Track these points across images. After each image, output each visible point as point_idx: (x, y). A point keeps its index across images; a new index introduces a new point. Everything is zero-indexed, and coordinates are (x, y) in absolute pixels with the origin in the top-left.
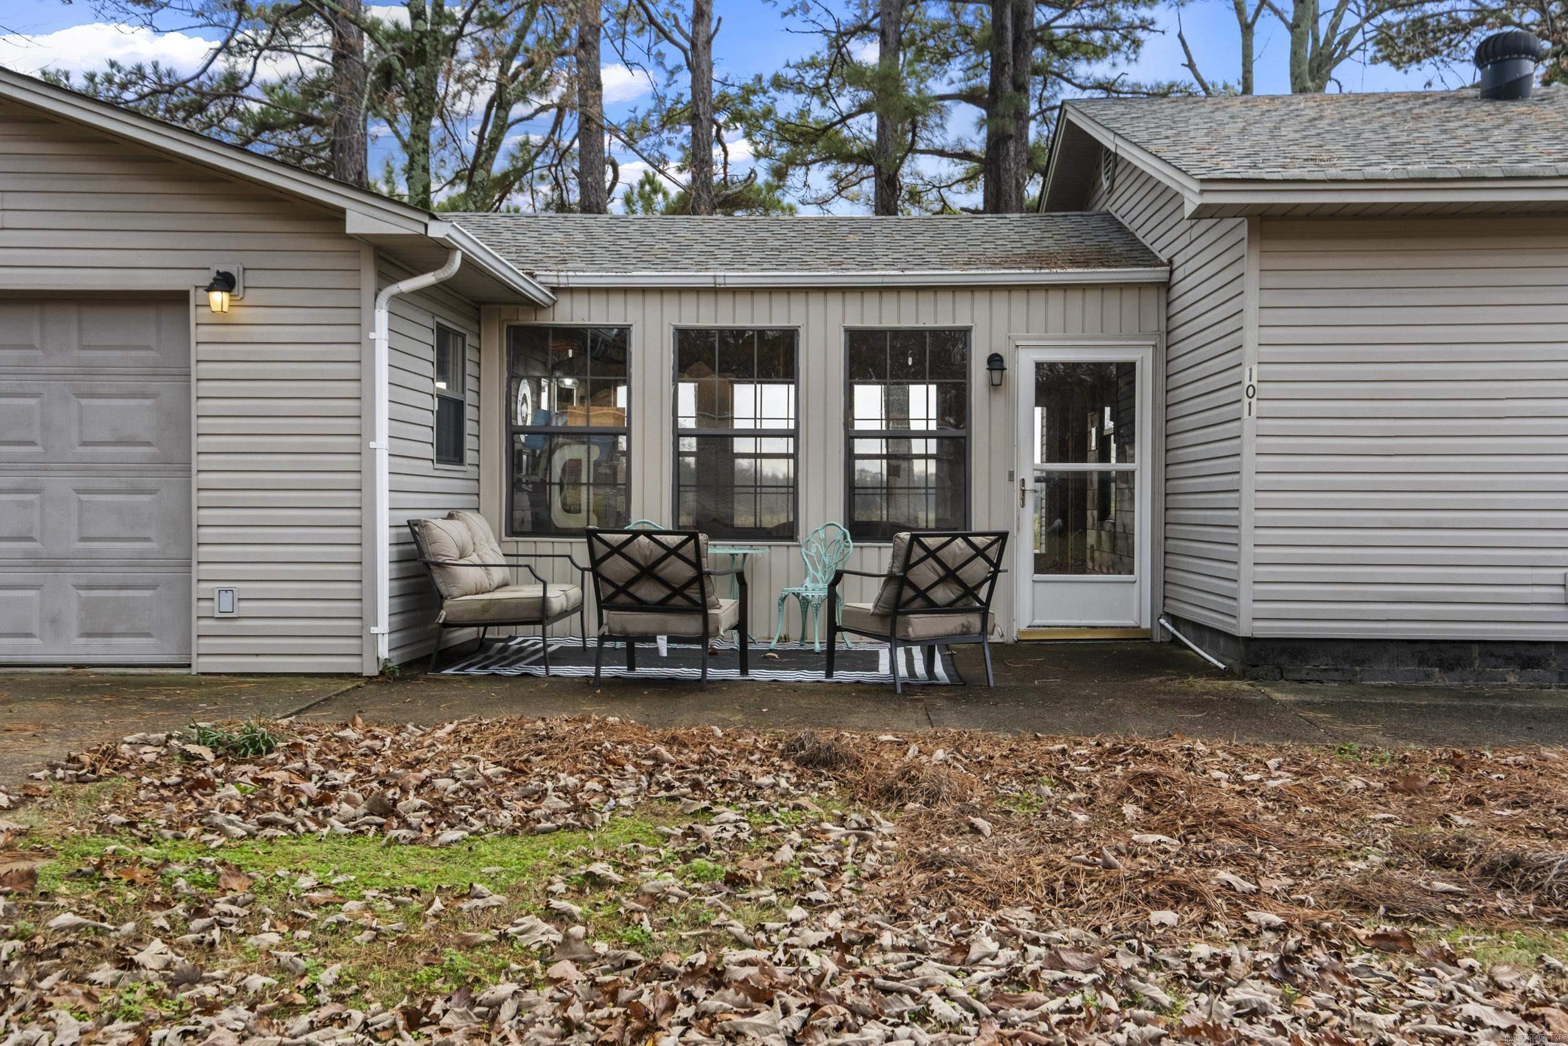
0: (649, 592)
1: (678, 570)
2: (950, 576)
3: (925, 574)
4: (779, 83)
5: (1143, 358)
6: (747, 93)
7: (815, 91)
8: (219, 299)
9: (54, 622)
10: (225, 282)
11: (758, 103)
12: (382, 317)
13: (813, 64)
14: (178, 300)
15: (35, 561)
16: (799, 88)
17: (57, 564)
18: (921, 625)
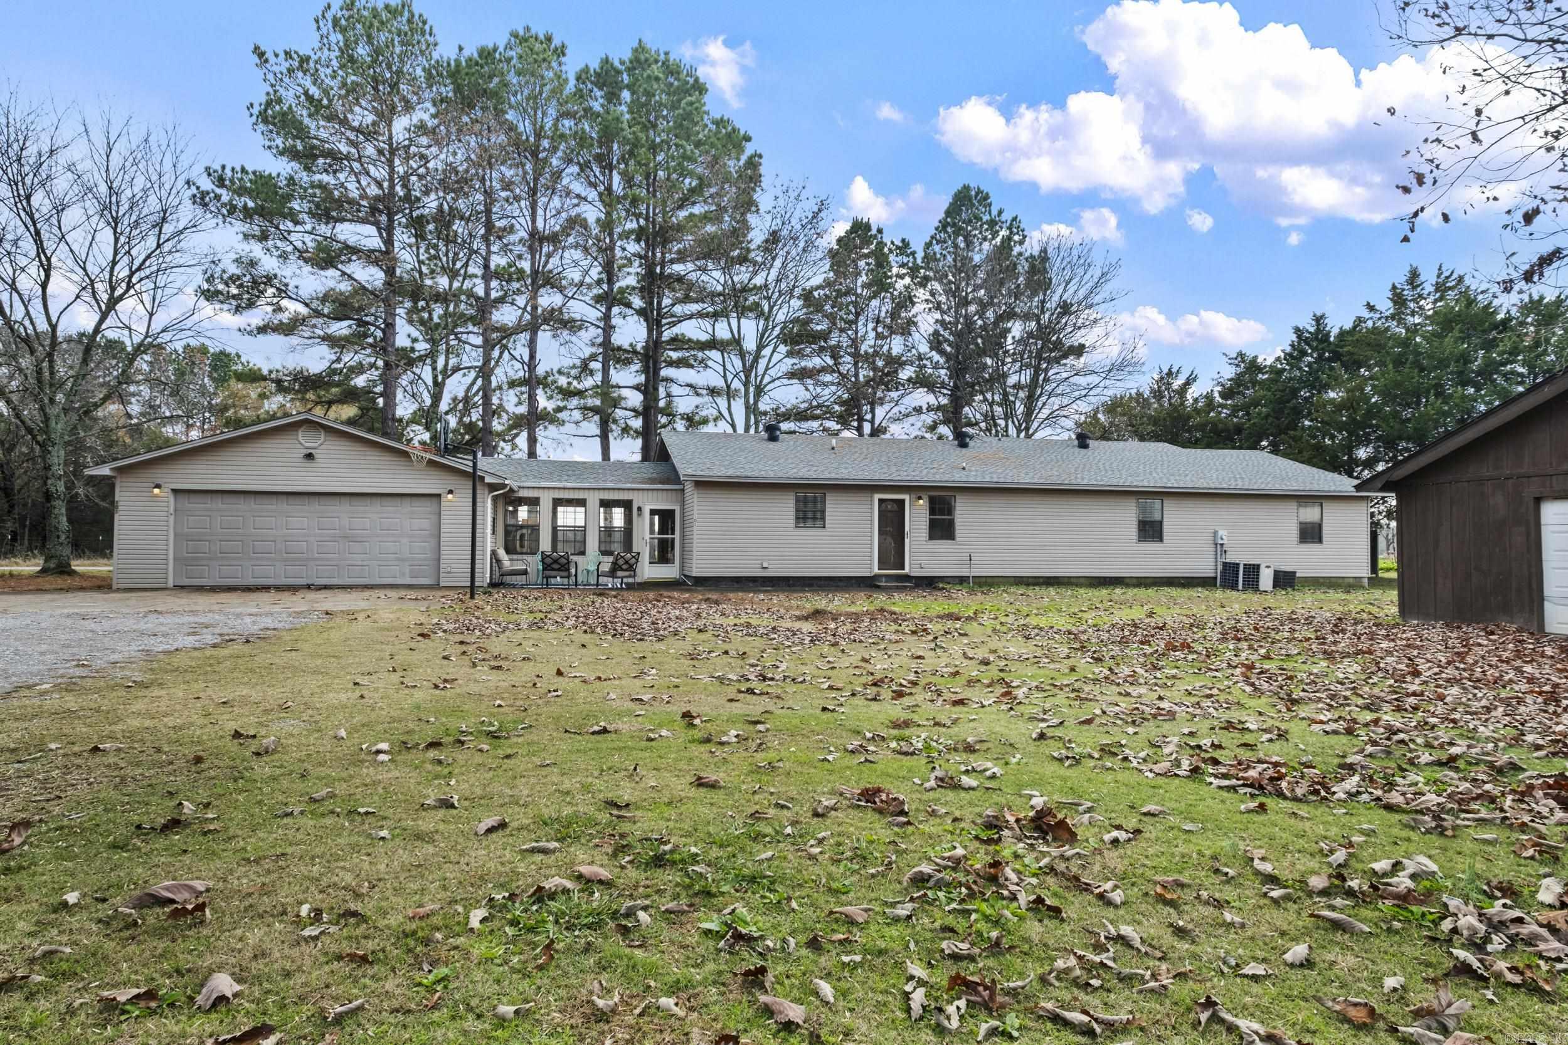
0: (556, 566)
1: (563, 561)
2: (627, 562)
3: (621, 562)
4: (560, 372)
5: (677, 508)
6: (545, 378)
7: (575, 378)
8: (450, 496)
9: (403, 574)
10: (451, 492)
11: (550, 379)
12: (489, 501)
13: (574, 367)
14: (439, 496)
15: (398, 559)
16: (568, 375)
17: (403, 560)
18: (620, 574)
